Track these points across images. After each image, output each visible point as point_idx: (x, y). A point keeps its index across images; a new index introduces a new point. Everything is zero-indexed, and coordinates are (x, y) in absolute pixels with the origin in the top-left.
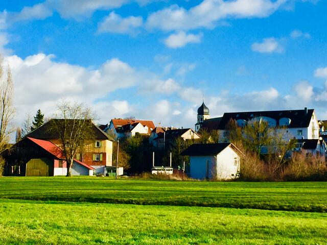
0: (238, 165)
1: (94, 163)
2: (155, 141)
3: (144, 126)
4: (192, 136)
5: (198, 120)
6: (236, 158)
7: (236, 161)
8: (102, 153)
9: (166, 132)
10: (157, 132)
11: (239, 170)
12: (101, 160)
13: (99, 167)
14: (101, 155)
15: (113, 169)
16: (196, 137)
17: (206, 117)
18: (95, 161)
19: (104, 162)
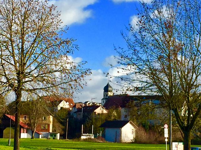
0: (134, 134)
1: (42, 130)
2: (75, 114)
3: (67, 102)
4: (102, 111)
5: (104, 96)
6: (133, 130)
7: (133, 131)
8: (47, 124)
9: (83, 107)
10: (77, 107)
11: (135, 137)
12: (47, 128)
13: (45, 133)
14: (47, 125)
15: (54, 135)
16: (105, 112)
17: (110, 94)
18: (43, 129)
19: (48, 130)
